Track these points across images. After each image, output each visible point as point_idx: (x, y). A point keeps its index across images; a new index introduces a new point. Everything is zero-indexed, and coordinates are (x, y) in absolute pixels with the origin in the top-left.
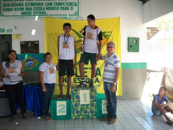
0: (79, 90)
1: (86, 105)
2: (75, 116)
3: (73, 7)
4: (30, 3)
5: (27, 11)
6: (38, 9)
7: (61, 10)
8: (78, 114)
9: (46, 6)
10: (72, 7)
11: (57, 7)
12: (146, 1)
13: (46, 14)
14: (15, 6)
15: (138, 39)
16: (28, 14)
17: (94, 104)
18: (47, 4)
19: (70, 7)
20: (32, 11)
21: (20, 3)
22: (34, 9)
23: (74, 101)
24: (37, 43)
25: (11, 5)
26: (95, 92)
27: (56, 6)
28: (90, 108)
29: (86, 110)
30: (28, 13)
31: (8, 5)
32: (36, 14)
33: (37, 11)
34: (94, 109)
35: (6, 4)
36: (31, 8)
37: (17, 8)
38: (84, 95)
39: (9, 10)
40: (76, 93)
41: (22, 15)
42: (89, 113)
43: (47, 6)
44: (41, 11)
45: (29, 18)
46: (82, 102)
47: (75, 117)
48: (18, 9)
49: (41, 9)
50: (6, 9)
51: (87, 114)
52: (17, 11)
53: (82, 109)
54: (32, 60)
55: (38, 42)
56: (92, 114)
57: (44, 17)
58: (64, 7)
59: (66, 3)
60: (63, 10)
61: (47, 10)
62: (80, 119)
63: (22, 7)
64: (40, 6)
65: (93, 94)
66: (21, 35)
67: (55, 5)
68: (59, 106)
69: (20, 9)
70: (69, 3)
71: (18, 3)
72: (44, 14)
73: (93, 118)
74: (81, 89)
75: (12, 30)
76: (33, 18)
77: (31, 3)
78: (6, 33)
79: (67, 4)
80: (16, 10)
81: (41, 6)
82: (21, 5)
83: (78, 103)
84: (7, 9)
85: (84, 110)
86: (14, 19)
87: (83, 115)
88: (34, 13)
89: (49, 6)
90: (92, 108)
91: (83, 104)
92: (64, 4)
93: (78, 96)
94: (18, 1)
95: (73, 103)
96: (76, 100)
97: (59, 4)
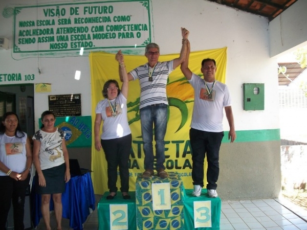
0: (150, 183)
1: (163, 212)
3: (140, 31)
4: (64, 28)
5: (60, 42)
6: (79, 38)
7: (119, 38)
8: (150, 228)
9: (93, 32)
10: (138, 33)
11: (112, 33)
12: (274, 16)
13: (93, 47)
14: (39, 34)
15: (262, 85)
16: (62, 48)
17: (178, 209)
18: (94, 29)
19: (135, 33)
20: (69, 43)
21: (48, 29)
22: (72, 38)
23: (140, 205)
24: (78, 98)
25: (31, 33)
26: (180, 187)
27: (110, 32)
28: (172, 218)
29: (165, 221)
31: (28, 33)
32: (75, 47)
33: (77, 41)
34: (178, 218)
35: (24, 31)
36: (67, 36)
37: (43, 37)
38: (159, 193)
39: (28, 41)
40: (146, 188)
42: (169, 226)
43: (95, 33)
44: (84, 41)
45: (64, 53)
46: (156, 206)
48: (45, 40)
49: (83, 37)
50: (24, 40)
51: (166, 228)
52: (42, 43)
53: (156, 219)
54: (69, 129)
55: (79, 95)
56: (176, 228)
57: (90, 52)
58: (125, 32)
59: (128, 25)
60: (122, 38)
61: (95, 39)
63: (52, 35)
64: (82, 32)
65: (177, 191)
66: (50, 84)
67: (108, 30)
68: (114, 213)
69: (47, 39)
70: (133, 26)
71: (45, 29)
72: (90, 46)
74: (154, 183)
75: (35, 77)
76: (70, 53)
77: (67, 28)
78: (23, 81)
79: (130, 27)
80: (42, 40)
81: (84, 33)
82: (50, 32)
83: (149, 207)
84: (26, 39)
85: (160, 220)
86: (37, 56)
88: (72, 45)
89: (98, 33)
90: (175, 217)
91: (159, 211)
92: (124, 28)
93: (149, 194)
94: (44, 25)
95: (139, 208)
96: (145, 202)
97: (116, 28)
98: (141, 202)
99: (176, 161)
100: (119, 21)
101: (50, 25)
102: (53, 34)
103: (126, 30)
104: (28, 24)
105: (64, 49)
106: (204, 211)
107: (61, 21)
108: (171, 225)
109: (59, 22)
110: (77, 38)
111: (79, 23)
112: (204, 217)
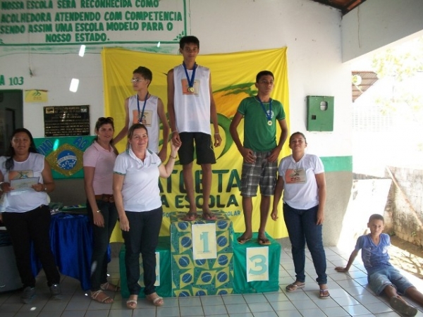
0: (189, 224)
1: (207, 262)
2: (182, 289)
3: (171, 22)
4: (67, 13)
5: (61, 33)
6: (88, 27)
7: (143, 30)
8: (189, 283)
9: (106, 20)
10: (169, 23)
11: (133, 22)
12: (349, 8)
13: (107, 41)
14: (30, 20)
15: (332, 99)
16: (63, 41)
17: (226, 257)
18: (108, 16)
19: (165, 23)
20: (73, 34)
21: (43, 14)
22: (77, 27)
24: (85, 110)
25: (19, 19)
26: (229, 229)
27: (130, 21)
28: (218, 269)
29: (209, 274)
30: (62, 39)
31: (14, 18)
32: (82, 41)
33: (84, 32)
34: (226, 270)
35: (8, 15)
36: (70, 25)
37: (36, 25)
38: (202, 237)
39: (15, 30)
40: (184, 231)
41: (49, 43)
42: (214, 280)
43: (109, 22)
44: (94, 32)
45: (66, 49)
46: (198, 255)
47: (180, 291)
48: (39, 29)
49: (93, 27)
50: (9, 28)
51: (210, 283)
52: (35, 33)
53: (198, 271)
54: (72, 154)
55: (87, 107)
56: (223, 283)
57: (102, 48)
58: (151, 22)
59: (156, 13)
60: (148, 30)
61: (110, 31)
62: (194, 294)
63: (48, 23)
64: (92, 20)
65: (225, 234)
66: (46, 91)
67: (127, 19)
69: (42, 28)
70: (162, 14)
71: (38, 14)
72: (102, 40)
73: (225, 293)
74: (195, 223)
75: (24, 80)
76: (75, 48)
77: (70, 13)
78: (7, 86)
79: (158, 15)
80: (34, 29)
81: (94, 21)
82: (45, 18)
83: (188, 256)
84: (11, 27)
85: (203, 272)
86: (27, 51)
87: (201, 286)
88: (77, 37)
89: (114, 21)
90: (222, 269)
91: (201, 260)
92: (150, 16)
93: (188, 238)
94: (37, 8)
95: (175, 257)
96: (183, 249)
97: (139, 16)
98: (177, 249)
99: (218, 197)
100: (143, 6)
101: (45, 7)
102: (50, 20)
103: (152, 20)
104: (15, 5)
105: (66, 42)
106: (259, 260)
107: (61, 4)
108: (216, 278)
109: (59, 4)
110: (84, 27)
111: (87, 7)
112: (259, 268)
